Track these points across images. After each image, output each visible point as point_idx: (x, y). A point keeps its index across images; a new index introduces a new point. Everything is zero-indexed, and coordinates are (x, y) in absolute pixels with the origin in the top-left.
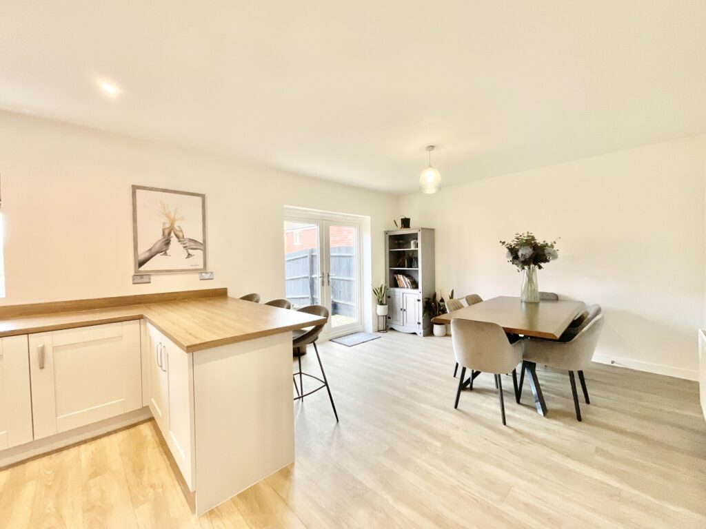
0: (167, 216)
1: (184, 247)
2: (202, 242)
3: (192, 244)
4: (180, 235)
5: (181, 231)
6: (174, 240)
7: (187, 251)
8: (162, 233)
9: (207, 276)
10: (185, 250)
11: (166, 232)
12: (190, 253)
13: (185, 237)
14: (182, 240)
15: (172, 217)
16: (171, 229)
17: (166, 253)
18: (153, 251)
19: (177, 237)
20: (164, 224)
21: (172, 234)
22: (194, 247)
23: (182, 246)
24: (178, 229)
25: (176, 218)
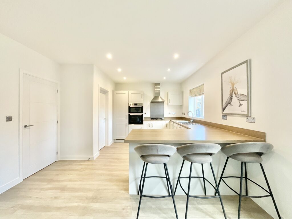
0: (231, 83)
1: (238, 100)
2: (246, 95)
3: (242, 97)
4: (236, 92)
5: (237, 90)
6: (234, 96)
7: (240, 102)
8: (229, 94)
9: (251, 120)
10: (238, 102)
11: (231, 92)
12: (241, 103)
13: (238, 94)
14: (237, 95)
15: (233, 83)
16: (233, 90)
17: (231, 104)
18: (227, 103)
19: (235, 94)
20: (230, 87)
21: (233, 93)
22: (243, 99)
23: (237, 99)
24: (235, 89)
25: (234, 83)
